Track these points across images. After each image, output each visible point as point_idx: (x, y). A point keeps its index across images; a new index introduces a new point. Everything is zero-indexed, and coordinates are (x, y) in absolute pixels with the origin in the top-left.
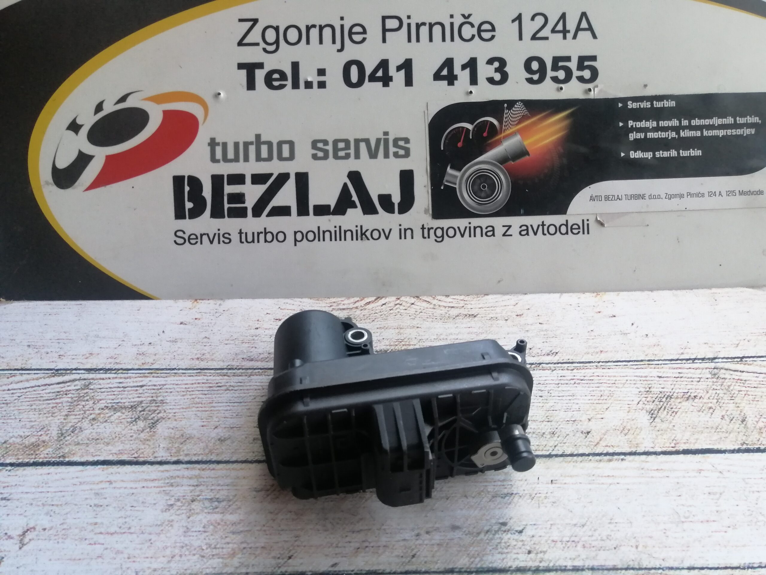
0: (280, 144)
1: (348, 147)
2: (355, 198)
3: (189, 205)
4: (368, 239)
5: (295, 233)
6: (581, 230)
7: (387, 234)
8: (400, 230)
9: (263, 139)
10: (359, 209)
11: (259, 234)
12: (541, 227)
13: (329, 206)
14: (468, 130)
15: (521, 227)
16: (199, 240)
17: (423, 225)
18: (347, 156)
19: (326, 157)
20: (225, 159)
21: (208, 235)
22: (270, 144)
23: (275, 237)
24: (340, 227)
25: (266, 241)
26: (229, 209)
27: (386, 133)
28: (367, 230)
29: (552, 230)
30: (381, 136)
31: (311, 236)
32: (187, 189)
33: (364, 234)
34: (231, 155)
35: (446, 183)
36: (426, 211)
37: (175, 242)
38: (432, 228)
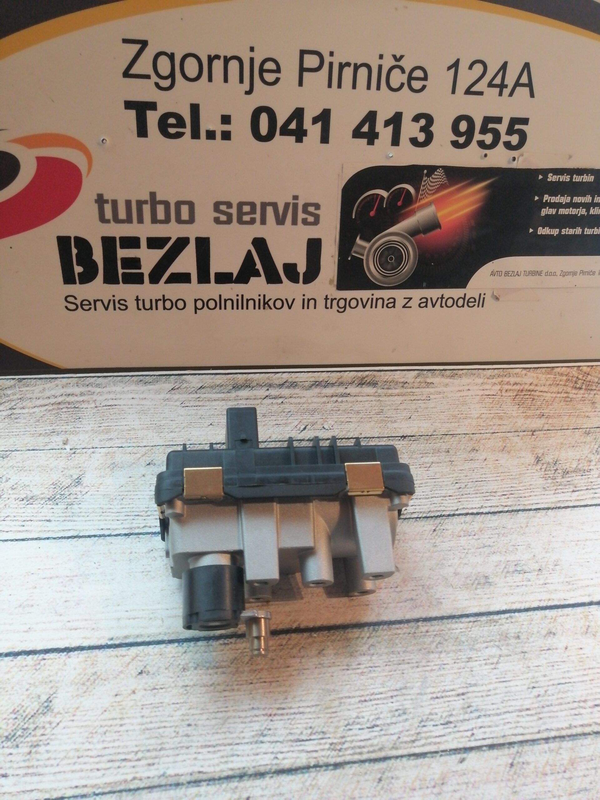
0: (179, 204)
1: (253, 211)
2: (259, 266)
3: (78, 269)
4: (271, 308)
5: (196, 301)
6: (477, 304)
7: (290, 304)
8: (304, 300)
9: (159, 198)
10: (263, 278)
11: (157, 301)
12: (440, 300)
13: (231, 274)
14: (382, 198)
15: (420, 300)
16: (93, 306)
17: (327, 296)
18: (253, 221)
19: (229, 221)
20: (117, 220)
21: (102, 301)
22: (166, 204)
23: (174, 304)
24: (242, 296)
25: (165, 308)
26: (123, 274)
27: (296, 197)
28: (270, 300)
29: (450, 302)
30: (290, 200)
31: (212, 304)
32: (74, 251)
33: (267, 303)
34: (122, 215)
35: (353, 254)
36: (331, 282)
37: (66, 307)
38: (335, 299)
